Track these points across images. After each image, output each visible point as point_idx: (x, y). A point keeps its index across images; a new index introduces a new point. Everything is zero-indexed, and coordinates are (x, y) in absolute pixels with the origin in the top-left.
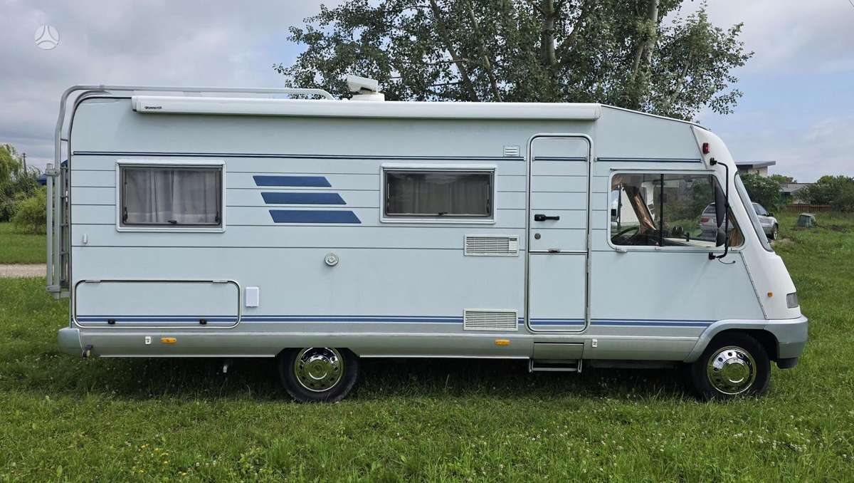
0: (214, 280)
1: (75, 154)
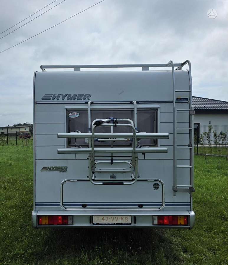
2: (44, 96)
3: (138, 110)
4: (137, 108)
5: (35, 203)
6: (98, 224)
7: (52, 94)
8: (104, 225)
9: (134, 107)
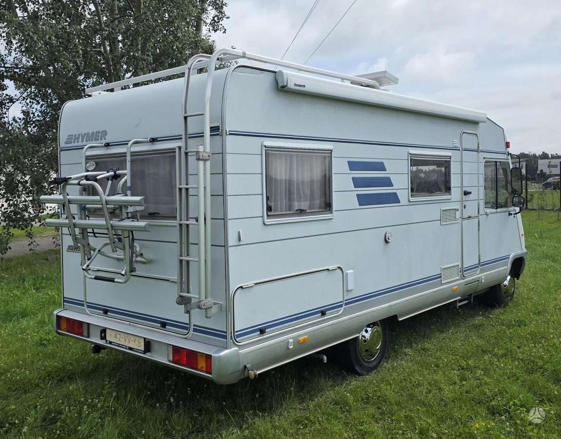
0: (330, 268)
1: (230, 134)
2: (67, 139)
3: (133, 154)
4: (131, 153)
5: (64, 297)
6: (111, 343)
7: (72, 135)
8: (115, 345)
9: (126, 151)
